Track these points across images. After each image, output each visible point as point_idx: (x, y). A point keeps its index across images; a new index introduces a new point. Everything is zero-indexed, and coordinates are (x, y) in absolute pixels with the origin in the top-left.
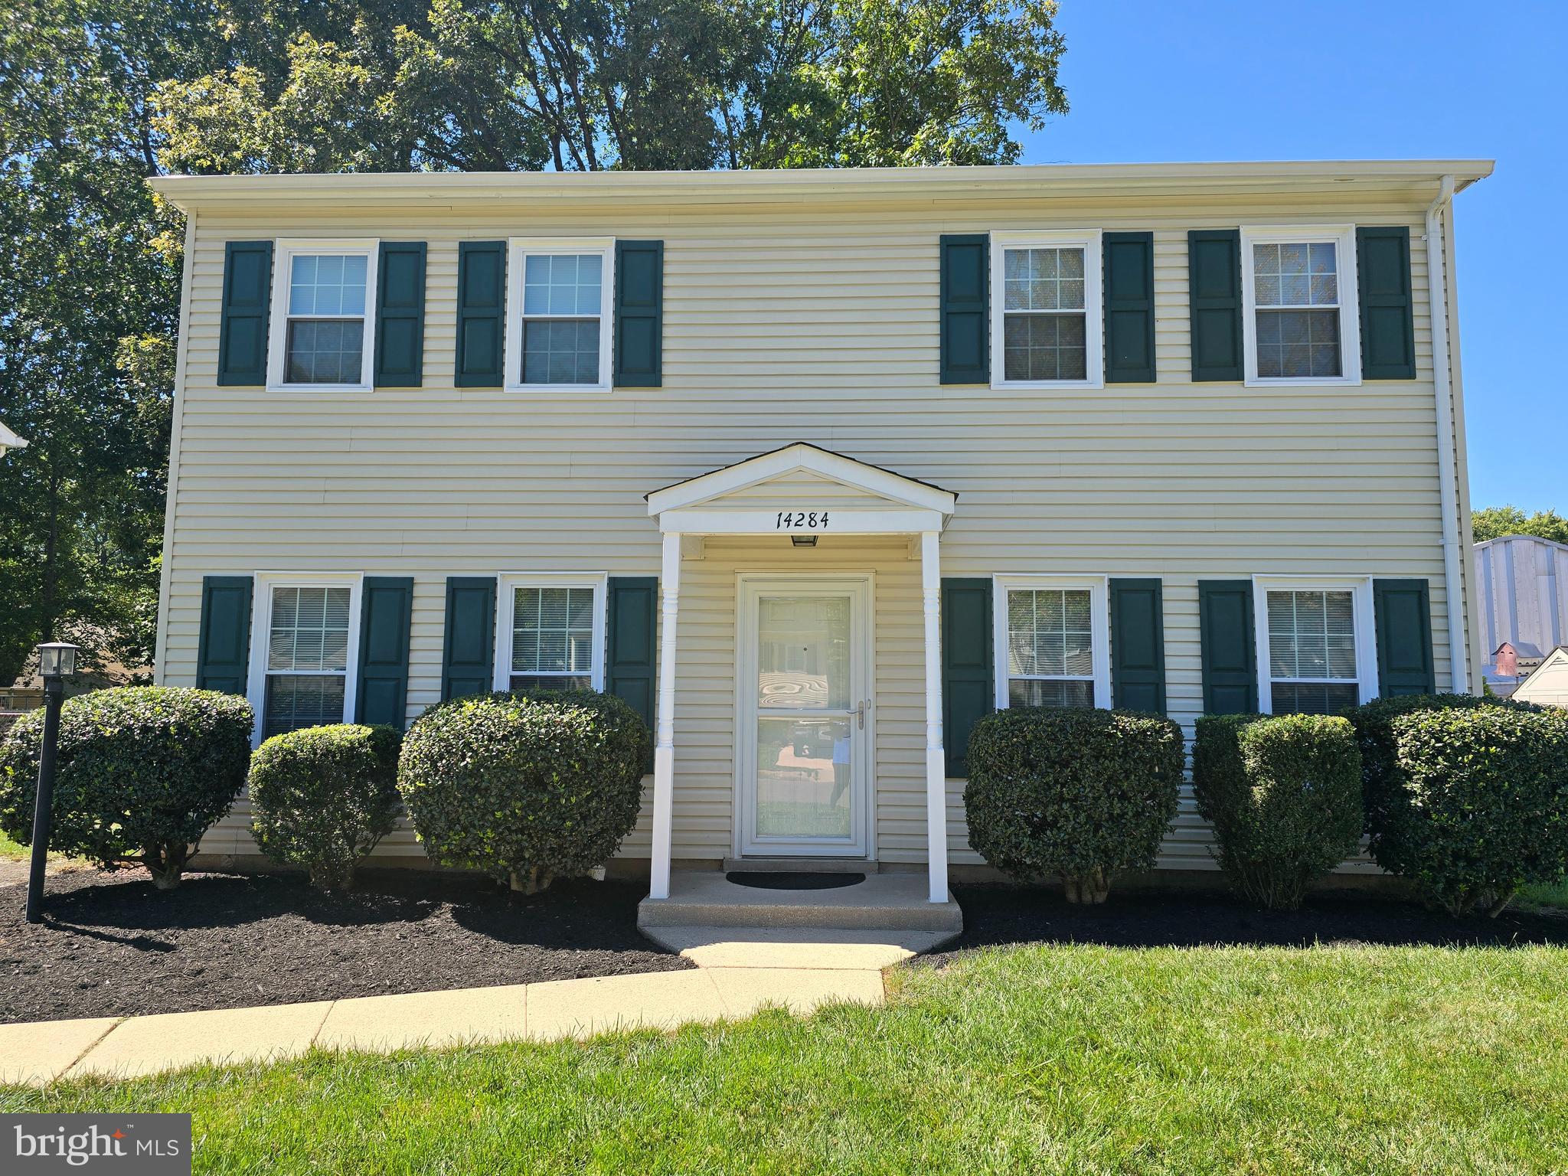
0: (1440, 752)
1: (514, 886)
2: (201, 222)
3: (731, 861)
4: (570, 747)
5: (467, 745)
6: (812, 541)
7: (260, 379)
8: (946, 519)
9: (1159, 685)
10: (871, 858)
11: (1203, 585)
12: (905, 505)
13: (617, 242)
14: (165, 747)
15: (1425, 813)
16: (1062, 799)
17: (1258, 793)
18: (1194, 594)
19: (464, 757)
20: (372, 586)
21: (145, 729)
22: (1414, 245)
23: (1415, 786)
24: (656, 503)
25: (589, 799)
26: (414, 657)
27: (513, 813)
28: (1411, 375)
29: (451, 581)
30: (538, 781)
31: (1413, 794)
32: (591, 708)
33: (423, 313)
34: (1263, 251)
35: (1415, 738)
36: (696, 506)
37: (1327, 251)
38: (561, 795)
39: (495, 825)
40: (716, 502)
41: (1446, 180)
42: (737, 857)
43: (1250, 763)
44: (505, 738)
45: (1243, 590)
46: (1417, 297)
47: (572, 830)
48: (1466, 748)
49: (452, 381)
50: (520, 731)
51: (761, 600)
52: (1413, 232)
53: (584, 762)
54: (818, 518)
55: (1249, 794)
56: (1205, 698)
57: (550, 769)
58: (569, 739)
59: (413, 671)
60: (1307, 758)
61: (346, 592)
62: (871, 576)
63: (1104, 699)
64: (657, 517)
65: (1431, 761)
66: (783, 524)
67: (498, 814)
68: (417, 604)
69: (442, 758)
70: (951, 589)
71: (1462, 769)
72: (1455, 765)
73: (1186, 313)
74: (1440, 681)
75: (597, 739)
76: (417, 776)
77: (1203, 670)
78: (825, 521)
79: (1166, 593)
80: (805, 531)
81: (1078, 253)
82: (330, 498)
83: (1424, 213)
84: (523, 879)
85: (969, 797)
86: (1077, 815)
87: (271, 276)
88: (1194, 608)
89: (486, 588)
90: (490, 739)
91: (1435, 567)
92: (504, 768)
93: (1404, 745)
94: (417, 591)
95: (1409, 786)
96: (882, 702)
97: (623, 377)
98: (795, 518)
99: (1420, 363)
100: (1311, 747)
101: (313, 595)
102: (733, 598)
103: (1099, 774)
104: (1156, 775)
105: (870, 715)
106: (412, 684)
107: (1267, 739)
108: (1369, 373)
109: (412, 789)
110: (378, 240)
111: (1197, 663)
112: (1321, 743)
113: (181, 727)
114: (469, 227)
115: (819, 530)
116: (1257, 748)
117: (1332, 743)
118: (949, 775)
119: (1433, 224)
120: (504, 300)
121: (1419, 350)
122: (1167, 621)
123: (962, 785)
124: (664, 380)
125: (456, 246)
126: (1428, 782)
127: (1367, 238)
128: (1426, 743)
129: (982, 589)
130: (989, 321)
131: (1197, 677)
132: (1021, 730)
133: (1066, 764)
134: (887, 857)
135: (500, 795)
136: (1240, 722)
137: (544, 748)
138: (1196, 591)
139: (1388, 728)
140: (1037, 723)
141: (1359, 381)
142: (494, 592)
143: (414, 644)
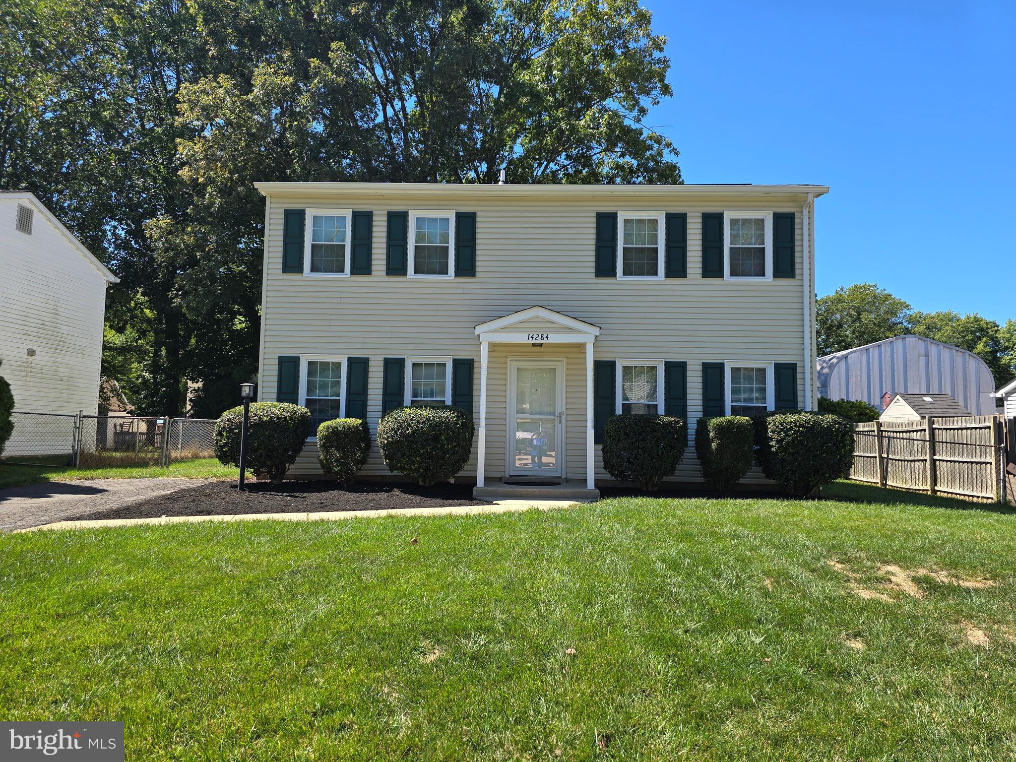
0: (782, 430)
1: (421, 483)
2: (273, 200)
3: (505, 477)
4: (448, 426)
5: (409, 425)
6: (541, 345)
7: (301, 271)
8: (596, 337)
9: (685, 406)
10: (563, 477)
11: (704, 365)
12: (580, 332)
13: (456, 213)
14: (286, 425)
15: (776, 453)
16: (639, 448)
17: (714, 445)
18: (700, 368)
19: (408, 430)
20: (351, 361)
21: (278, 418)
22: (797, 221)
23: (773, 443)
24: (479, 330)
25: (455, 446)
26: (370, 392)
27: (427, 451)
28: (794, 277)
29: (385, 359)
30: (436, 438)
31: (772, 446)
32: (454, 412)
33: (371, 243)
34: (733, 222)
35: (774, 425)
36: (495, 331)
37: (761, 222)
38: (445, 445)
39: (420, 456)
40: (504, 329)
41: (809, 195)
42: (507, 476)
43: (712, 434)
44: (424, 422)
45: (720, 367)
46: (797, 243)
47: (449, 458)
48: (791, 428)
49: (385, 273)
50: (429, 419)
51: (518, 369)
52: (797, 215)
53: (453, 432)
54: (544, 336)
55: (711, 446)
56: (703, 412)
57: (441, 434)
58: (447, 423)
59: (369, 397)
60: (732, 432)
61: (339, 364)
62: (565, 359)
63: (661, 410)
64: (479, 336)
65: (779, 434)
66: (530, 339)
67: (422, 451)
68: (370, 369)
69: (399, 430)
70: (598, 365)
71: (789, 437)
72: (787, 435)
73: (700, 248)
74: (800, 405)
75: (458, 424)
76: (388, 437)
77: (703, 400)
78: (547, 337)
79: (688, 368)
80: (539, 341)
81: (656, 221)
82: (332, 323)
83: (802, 207)
84: (424, 481)
85: (603, 450)
86: (644, 454)
87: (305, 225)
88: (700, 374)
89: (401, 362)
90: (418, 422)
91: (799, 358)
92: (424, 433)
93: (770, 427)
94: (371, 363)
95: (771, 443)
96: (569, 412)
97: (459, 273)
98: (535, 336)
99: (797, 271)
100: (734, 427)
101: (324, 364)
102: (506, 368)
103: (653, 438)
104: (675, 439)
105: (564, 417)
106: (369, 403)
107: (717, 425)
108: (775, 276)
109: (386, 442)
110: (351, 210)
111: (701, 397)
112: (738, 427)
113: (291, 417)
114: (391, 205)
115: (545, 341)
116: (714, 428)
117: (742, 427)
118: (596, 443)
119: (806, 212)
120: (407, 238)
121: (797, 266)
122: (689, 379)
123: (600, 447)
124: (477, 274)
125: (386, 213)
126: (778, 442)
127: (777, 217)
128: (778, 427)
129: (612, 365)
130: (616, 250)
131: (701, 403)
132: (624, 421)
133: (640, 434)
134: (570, 476)
135: (422, 444)
136: (709, 419)
137: (439, 426)
138: (701, 367)
139: (766, 422)
140: (630, 419)
141: (772, 279)
142: (404, 364)
143: (370, 386)
